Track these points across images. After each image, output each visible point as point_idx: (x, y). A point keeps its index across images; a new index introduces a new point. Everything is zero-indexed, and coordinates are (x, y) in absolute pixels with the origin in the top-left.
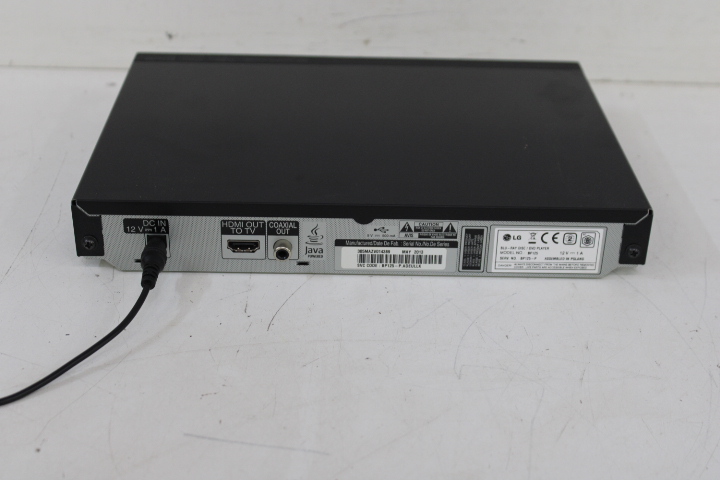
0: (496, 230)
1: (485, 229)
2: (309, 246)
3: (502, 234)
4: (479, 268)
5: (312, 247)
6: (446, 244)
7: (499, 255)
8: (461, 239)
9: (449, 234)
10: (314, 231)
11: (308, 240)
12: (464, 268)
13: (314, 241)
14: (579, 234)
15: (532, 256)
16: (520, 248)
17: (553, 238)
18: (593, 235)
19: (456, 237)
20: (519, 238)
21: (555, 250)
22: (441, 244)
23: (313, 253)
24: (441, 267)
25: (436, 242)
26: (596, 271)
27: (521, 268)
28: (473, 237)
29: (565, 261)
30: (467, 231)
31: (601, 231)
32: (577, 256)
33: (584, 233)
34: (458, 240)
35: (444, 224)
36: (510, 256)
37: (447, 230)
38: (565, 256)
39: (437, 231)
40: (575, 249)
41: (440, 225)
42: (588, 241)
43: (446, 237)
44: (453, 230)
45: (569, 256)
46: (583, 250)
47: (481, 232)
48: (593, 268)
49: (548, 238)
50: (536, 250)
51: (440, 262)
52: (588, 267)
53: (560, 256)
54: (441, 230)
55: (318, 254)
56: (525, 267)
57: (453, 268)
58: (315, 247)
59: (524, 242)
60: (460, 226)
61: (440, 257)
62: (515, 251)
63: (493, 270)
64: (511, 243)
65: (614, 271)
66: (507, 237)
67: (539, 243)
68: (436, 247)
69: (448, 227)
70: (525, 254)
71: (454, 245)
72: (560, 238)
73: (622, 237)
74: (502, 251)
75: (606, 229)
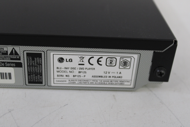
0: (52, 54)
1: (43, 53)
3: (57, 57)
4: (41, 83)
6: (12, 65)
7: (56, 74)
8: (24, 60)
9: (14, 57)
12: (29, 82)
14: (118, 58)
15: (82, 74)
16: (72, 68)
17: (98, 61)
18: (129, 60)
19: (20, 59)
20: (71, 60)
21: (100, 70)
22: (8, 65)
24: (12, 81)
25: (4, 63)
26: (132, 86)
27: (74, 83)
28: (33, 59)
29: (108, 78)
30: (28, 54)
31: (136, 56)
32: (117, 75)
33: (122, 58)
34: (22, 61)
35: (9, 49)
36: (64, 74)
37: (12, 53)
38: (108, 75)
39: (3, 54)
40: (115, 70)
41: (5, 49)
42: (125, 64)
43: (12, 59)
44: (16, 53)
45: (111, 75)
46: (121, 70)
47: (39, 55)
48: (129, 83)
49: (94, 61)
50: (85, 70)
51: (10, 78)
52: (126, 83)
53: (103, 75)
54: (6, 53)
56: (77, 82)
57: (22, 82)
59: (75, 63)
60: (22, 50)
61: (10, 74)
62: (68, 70)
63: (53, 85)
64: (65, 64)
65: (145, 86)
66: (61, 60)
67: (87, 65)
68: (5, 66)
69: (12, 50)
70: (76, 72)
71: (19, 65)
72: (103, 61)
73: (152, 62)
74: (58, 70)
75: (139, 55)
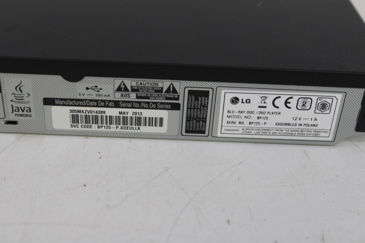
0: (223, 92)
1: (211, 91)
2: (15, 105)
3: (229, 97)
4: (204, 132)
5: (19, 105)
6: (166, 106)
7: (226, 119)
8: (183, 101)
9: (171, 95)
10: (19, 87)
11: (13, 98)
12: (187, 132)
13: (20, 99)
14: (314, 99)
15: (261, 121)
16: (248, 112)
17: (286, 103)
18: (329, 101)
19: (178, 99)
20: (248, 101)
21: (287, 115)
22: (162, 106)
23: (21, 112)
24: (163, 130)
25: (156, 103)
26: (330, 139)
27: (249, 133)
28: (197, 99)
29: (298, 127)
30: (190, 92)
31: (340, 96)
32: (310, 123)
33: (319, 98)
34: (180, 101)
35: (165, 84)
36: (237, 120)
37: (168, 91)
38: (298, 122)
39: (156, 91)
40: (308, 115)
41: (160, 85)
42: (324, 106)
43: (167, 98)
44: (175, 91)
45: (302, 122)
46: (317, 116)
47: (206, 94)
48: (327, 135)
49: (280, 103)
50: (266, 115)
51: (161, 125)
52: (322, 134)
53: (292, 122)
54: (161, 91)
55: (25, 113)
56: (253, 132)
57: (176, 131)
58: (22, 106)
59: (254, 106)
60: (182, 87)
61: (161, 119)
62: (243, 115)
63: (219, 135)
64: (239, 106)
65: (349, 139)
66: (235, 101)
67: (270, 108)
68: (156, 108)
69: (170, 87)
70: (254, 118)
71: (176, 107)
72: (293, 102)
73: (361, 104)
74: (229, 114)
75: (345, 94)
